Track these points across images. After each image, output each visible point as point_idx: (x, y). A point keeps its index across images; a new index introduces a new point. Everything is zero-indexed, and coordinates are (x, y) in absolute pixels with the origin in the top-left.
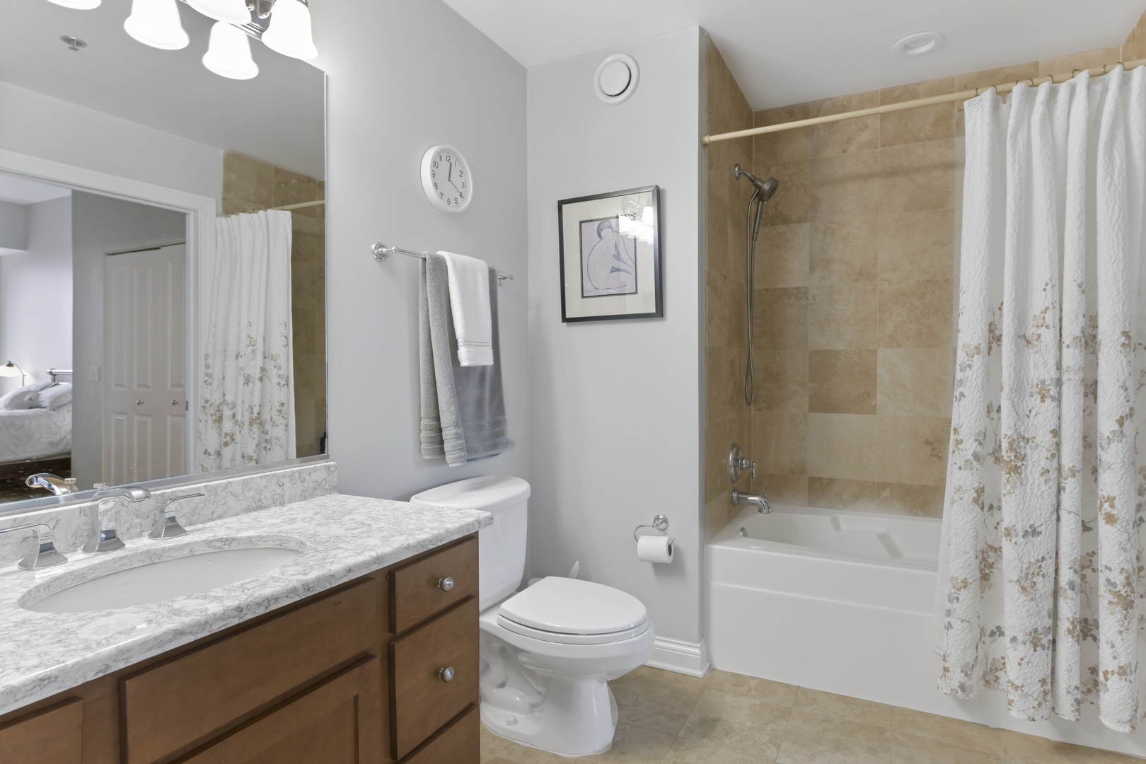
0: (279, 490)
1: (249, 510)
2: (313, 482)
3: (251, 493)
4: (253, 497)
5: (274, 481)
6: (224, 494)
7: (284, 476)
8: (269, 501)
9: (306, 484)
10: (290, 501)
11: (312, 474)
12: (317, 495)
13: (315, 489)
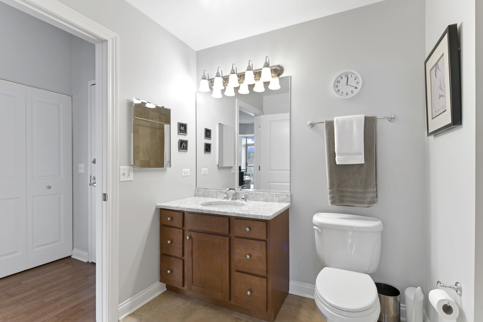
0: (272, 198)
1: (264, 201)
2: (282, 198)
3: (265, 197)
4: (265, 198)
5: (271, 195)
6: (259, 195)
7: (274, 194)
8: (269, 200)
9: (280, 198)
10: (275, 202)
11: (282, 196)
12: (283, 202)
13: (283, 200)
